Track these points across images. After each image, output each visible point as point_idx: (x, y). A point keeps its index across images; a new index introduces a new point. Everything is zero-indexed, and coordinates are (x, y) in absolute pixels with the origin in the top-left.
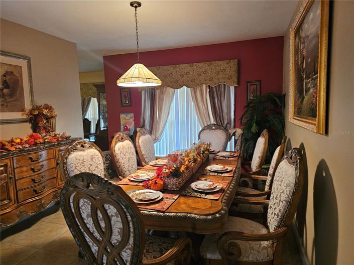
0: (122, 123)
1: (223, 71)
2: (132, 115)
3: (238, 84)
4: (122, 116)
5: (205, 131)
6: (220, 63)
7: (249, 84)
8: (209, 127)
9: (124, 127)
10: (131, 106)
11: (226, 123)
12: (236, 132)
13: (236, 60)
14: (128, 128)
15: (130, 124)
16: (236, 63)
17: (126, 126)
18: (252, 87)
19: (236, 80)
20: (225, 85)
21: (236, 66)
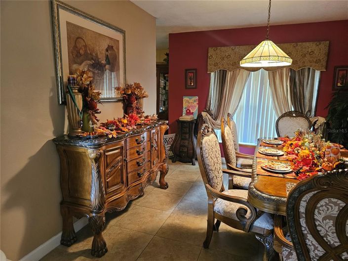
0: (184, 106)
1: (311, 54)
2: (197, 98)
3: (326, 69)
4: (185, 99)
5: (285, 118)
6: (307, 44)
7: (338, 69)
8: (289, 114)
9: (187, 111)
10: (195, 88)
11: (307, 110)
12: (317, 120)
13: (328, 42)
14: (191, 111)
15: (193, 107)
16: (328, 45)
17: (188, 110)
18: (341, 73)
19: (324, 64)
20: (309, 69)
21: (327, 48)
